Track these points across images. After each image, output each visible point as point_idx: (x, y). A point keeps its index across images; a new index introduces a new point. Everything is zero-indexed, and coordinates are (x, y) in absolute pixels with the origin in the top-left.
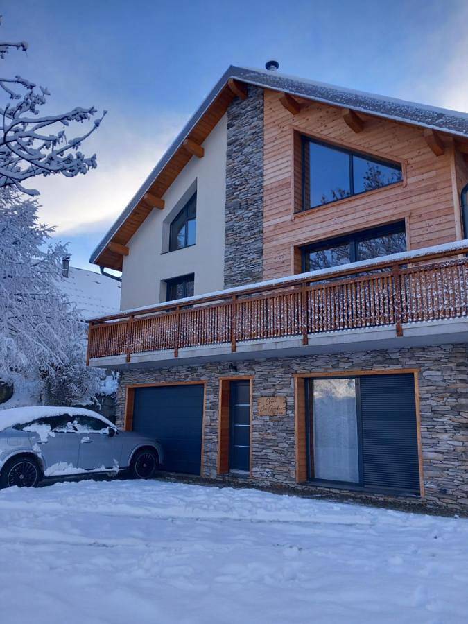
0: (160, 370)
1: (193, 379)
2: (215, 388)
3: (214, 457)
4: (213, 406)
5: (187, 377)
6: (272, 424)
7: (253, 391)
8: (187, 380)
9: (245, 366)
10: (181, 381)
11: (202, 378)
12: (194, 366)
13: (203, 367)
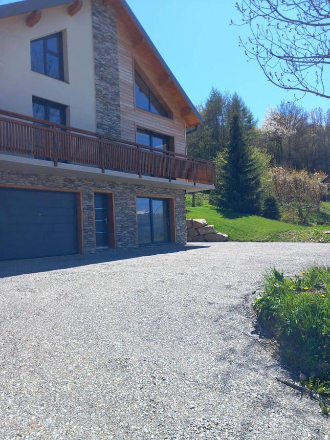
0: (36, 175)
1: (71, 188)
2: (90, 197)
3: (93, 240)
4: (90, 208)
5: (65, 186)
6: (126, 218)
7: (115, 201)
8: (65, 188)
9: (110, 185)
10: (60, 187)
11: (79, 188)
12: (71, 178)
13: (79, 180)
